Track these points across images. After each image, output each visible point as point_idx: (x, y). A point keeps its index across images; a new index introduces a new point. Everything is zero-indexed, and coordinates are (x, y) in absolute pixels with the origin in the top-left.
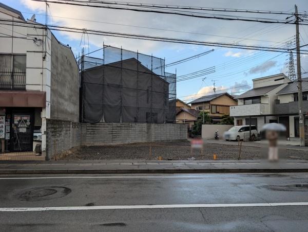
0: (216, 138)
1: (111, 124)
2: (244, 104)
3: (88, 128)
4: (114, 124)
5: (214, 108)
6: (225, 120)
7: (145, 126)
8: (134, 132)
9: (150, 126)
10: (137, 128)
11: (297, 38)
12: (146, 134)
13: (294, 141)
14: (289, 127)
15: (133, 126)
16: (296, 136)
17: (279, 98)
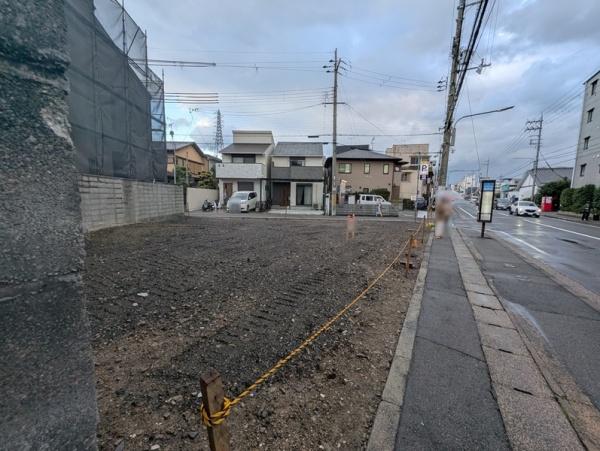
2: (232, 162)
5: (180, 161)
6: (206, 183)
7: (121, 186)
8: (97, 201)
9: (130, 186)
10: (102, 190)
11: (335, 91)
12: (123, 205)
13: (294, 211)
14: (289, 195)
15: (92, 184)
16: (297, 204)
17: (273, 160)
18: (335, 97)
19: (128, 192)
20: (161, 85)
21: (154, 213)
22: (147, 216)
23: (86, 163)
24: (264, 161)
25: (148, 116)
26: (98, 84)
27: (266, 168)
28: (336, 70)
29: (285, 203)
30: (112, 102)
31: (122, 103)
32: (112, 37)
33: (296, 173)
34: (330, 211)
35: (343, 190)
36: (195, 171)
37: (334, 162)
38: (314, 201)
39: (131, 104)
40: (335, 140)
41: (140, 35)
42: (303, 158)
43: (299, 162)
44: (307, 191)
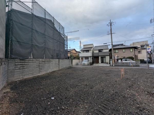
0: (77, 64)
1: (38, 60)
2: (83, 53)
3: (17, 64)
4: (40, 59)
5: (72, 53)
6: (77, 58)
7: (57, 61)
8: (52, 65)
9: (60, 61)
10: (54, 62)
11: (111, 30)
12: (58, 65)
13: (100, 64)
14: (99, 60)
15: (52, 61)
16: (101, 63)
17: (94, 51)
18: (111, 32)
19: (59, 62)
20: (67, 37)
21: (64, 67)
22: (63, 67)
23: (51, 56)
24: (91, 52)
25: (64, 44)
26: (54, 39)
27: (92, 53)
28: (111, 25)
29: (98, 62)
30: (57, 42)
31: (59, 42)
32: (57, 29)
33: (101, 54)
34: (112, 65)
35: (116, 58)
36: (74, 55)
37: (112, 50)
38: (107, 62)
39: (60, 42)
40: (112, 44)
41: (63, 28)
42: (102, 50)
43: (101, 51)
44: (104, 59)
